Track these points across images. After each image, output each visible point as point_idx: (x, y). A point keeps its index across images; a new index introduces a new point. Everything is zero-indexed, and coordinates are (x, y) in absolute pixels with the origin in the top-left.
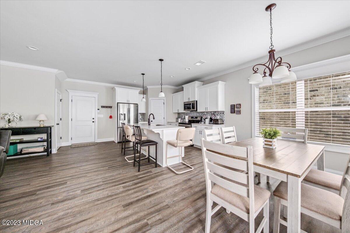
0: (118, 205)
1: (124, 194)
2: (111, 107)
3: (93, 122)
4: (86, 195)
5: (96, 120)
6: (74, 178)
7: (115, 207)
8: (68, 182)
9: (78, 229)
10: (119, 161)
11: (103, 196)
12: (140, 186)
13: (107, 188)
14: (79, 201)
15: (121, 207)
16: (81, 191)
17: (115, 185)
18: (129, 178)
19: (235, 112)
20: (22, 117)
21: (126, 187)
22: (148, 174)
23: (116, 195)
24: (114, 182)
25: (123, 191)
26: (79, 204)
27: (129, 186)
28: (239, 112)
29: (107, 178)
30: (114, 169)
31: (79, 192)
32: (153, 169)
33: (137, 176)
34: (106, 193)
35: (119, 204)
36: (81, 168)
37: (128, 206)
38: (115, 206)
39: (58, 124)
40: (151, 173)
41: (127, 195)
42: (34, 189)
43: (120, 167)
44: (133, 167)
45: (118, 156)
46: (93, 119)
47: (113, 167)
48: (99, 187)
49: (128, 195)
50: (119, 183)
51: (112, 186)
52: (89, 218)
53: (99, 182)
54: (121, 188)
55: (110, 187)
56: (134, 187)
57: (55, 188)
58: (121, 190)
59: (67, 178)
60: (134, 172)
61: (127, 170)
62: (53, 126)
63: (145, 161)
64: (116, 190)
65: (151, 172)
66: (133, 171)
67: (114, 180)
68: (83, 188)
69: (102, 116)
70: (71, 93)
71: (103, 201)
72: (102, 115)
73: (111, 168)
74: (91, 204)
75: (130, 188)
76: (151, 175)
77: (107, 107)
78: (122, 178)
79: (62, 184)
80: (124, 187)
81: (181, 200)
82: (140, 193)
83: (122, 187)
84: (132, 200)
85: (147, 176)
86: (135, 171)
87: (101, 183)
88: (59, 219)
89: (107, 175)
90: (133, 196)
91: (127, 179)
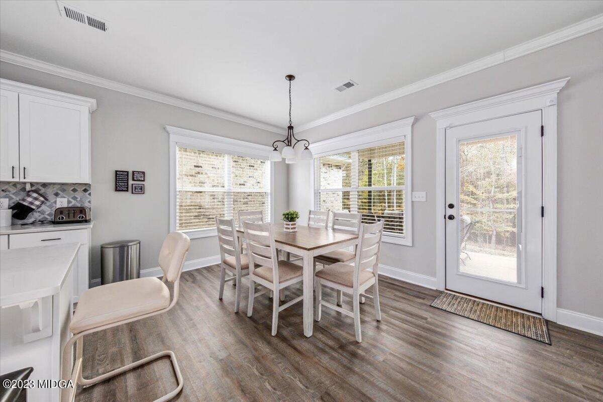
19: (127, 188)
28: (141, 190)
81: (302, 374)
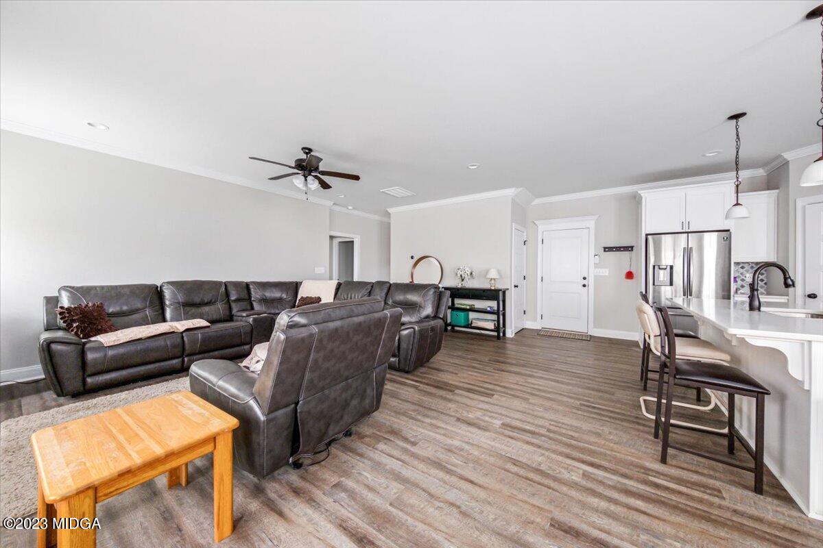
0: (543, 506)
1: (573, 493)
2: (629, 249)
3: (584, 286)
4: (504, 438)
5: (591, 282)
6: (507, 394)
7: (534, 506)
8: (495, 396)
9: (456, 488)
10: (618, 401)
11: (529, 463)
12: (637, 510)
13: (548, 450)
14: (487, 439)
15: (548, 517)
16: (502, 424)
17: (568, 456)
18: (619, 461)
20: (474, 273)
21: (594, 479)
22: (696, 493)
23: (555, 479)
24: (569, 446)
25: (576, 484)
26: (485, 446)
27: (601, 483)
29: (563, 426)
30: (592, 415)
31: (498, 423)
32: (734, 489)
33: (647, 471)
34: (537, 458)
35: (547, 507)
36: (530, 380)
37: (563, 533)
38: (537, 504)
39: (517, 286)
40: (716, 500)
41: (579, 502)
42: (457, 383)
43: (610, 417)
44: (652, 438)
45: (623, 384)
46: (585, 278)
47: (594, 408)
48: (534, 436)
49: (584, 505)
50: (581, 456)
51: (561, 454)
52: (480, 486)
53: (540, 426)
54: (575, 472)
55: (554, 451)
56: (616, 495)
57: (476, 397)
58: (576, 477)
59: (498, 388)
60: (645, 453)
61: (625, 437)
62: (508, 289)
63: (715, 444)
64: (562, 467)
65: (717, 492)
66: (643, 449)
67: (573, 442)
68: (508, 420)
69: (605, 272)
70: (542, 227)
71: (522, 472)
72: (604, 270)
73: (589, 409)
74: (500, 463)
75: (600, 489)
76: (711, 504)
77: (618, 249)
78: (598, 449)
79: (486, 394)
80: (585, 475)
82: (622, 529)
83: (581, 472)
84: (584, 527)
85: (687, 495)
86: (648, 451)
87: (543, 431)
88: (449, 450)
89: (566, 420)
90: (595, 518)
91: (610, 461)
